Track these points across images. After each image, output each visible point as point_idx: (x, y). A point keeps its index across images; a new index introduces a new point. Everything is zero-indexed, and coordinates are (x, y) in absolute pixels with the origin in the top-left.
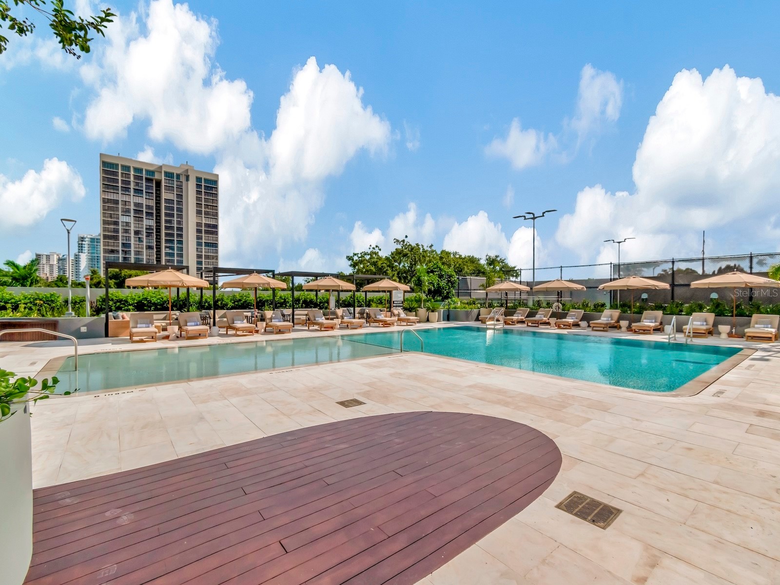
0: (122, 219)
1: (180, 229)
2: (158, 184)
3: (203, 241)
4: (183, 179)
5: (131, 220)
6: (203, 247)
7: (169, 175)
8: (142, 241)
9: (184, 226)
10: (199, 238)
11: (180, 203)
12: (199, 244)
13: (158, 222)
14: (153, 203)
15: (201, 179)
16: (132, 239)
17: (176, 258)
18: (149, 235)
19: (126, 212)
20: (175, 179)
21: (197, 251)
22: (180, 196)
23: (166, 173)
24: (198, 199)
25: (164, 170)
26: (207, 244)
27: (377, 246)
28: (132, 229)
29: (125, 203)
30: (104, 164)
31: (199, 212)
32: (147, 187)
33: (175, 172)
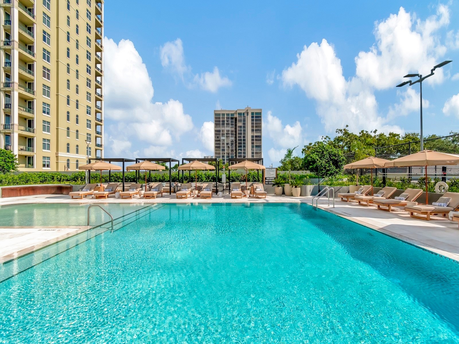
0: (222, 138)
1: (244, 140)
2: (236, 119)
3: (255, 145)
4: (246, 115)
5: (225, 138)
6: (255, 148)
7: (240, 114)
8: (229, 148)
9: (246, 139)
10: (253, 143)
11: (244, 127)
12: (253, 147)
13: (236, 138)
14: (234, 129)
15: (253, 113)
16: (226, 147)
17: (242, 155)
18: (232, 144)
19: (223, 135)
20: (242, 116)
21: (252, 150)
22: (244, 124)
23: (239, 113)
24: (252, 124)
25: (238, 112)
26: (256, 146)
27: (327, 137)
28: (225, 142)
29: (223, 131)
30: (216, 114)
31: (253, 130)
32: (232, 122)
33: (242, 112)
